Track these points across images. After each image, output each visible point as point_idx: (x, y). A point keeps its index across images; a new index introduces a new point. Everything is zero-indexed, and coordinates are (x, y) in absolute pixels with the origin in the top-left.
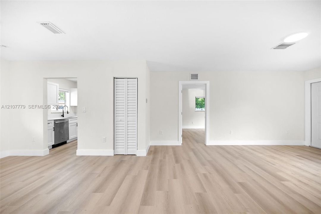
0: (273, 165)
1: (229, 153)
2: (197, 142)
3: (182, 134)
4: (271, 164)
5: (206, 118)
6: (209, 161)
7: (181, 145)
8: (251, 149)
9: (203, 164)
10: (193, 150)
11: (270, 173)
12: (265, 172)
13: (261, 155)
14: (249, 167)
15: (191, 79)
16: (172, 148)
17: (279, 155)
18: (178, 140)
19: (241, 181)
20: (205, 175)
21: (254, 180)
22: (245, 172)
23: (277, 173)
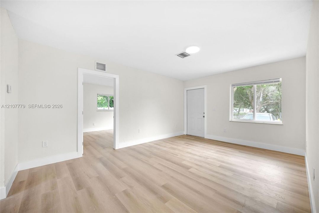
0: (177, 156)
1: (140, 153)
2: (104, 147)
3: (83, 141)
4: (175, 156)
5: (114, 117)
6: (125, 170)
7: (82, 156)
8: (157, 144)
9: (119, 177)
10: (100, 160)
11: (178, 164)
12: (175, 165)
13: (165, 149)
14: (162, 164)
15: (97, 68)
16: (67, 164)
17: (176, 145)
18: (77, 151)
19: (163, 183)
20: (126, 193)
21: (172, 177)
22: (162, 171)
23: (182, 162)
